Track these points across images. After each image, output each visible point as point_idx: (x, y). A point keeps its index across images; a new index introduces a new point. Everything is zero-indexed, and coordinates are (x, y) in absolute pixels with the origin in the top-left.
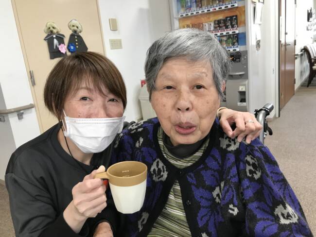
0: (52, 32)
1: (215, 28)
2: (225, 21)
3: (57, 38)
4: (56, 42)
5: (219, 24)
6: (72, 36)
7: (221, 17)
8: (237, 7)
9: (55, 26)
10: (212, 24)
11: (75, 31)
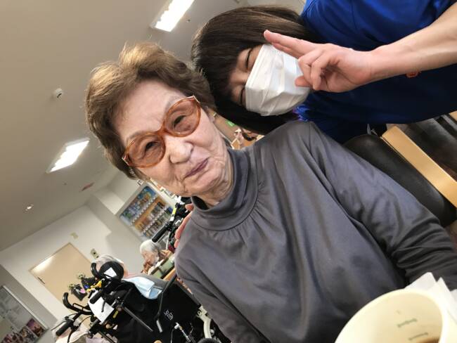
0: (72, 288)
1: (155, 215)
2: (156, 209)
3: (77, 288)
4: (77, 290)
5: (155, 212)
6: (83, 282)
7: (153, 208)
8: (156, 199)
9: (71, 283)
10: (152, 215)
11: (82, 278)
